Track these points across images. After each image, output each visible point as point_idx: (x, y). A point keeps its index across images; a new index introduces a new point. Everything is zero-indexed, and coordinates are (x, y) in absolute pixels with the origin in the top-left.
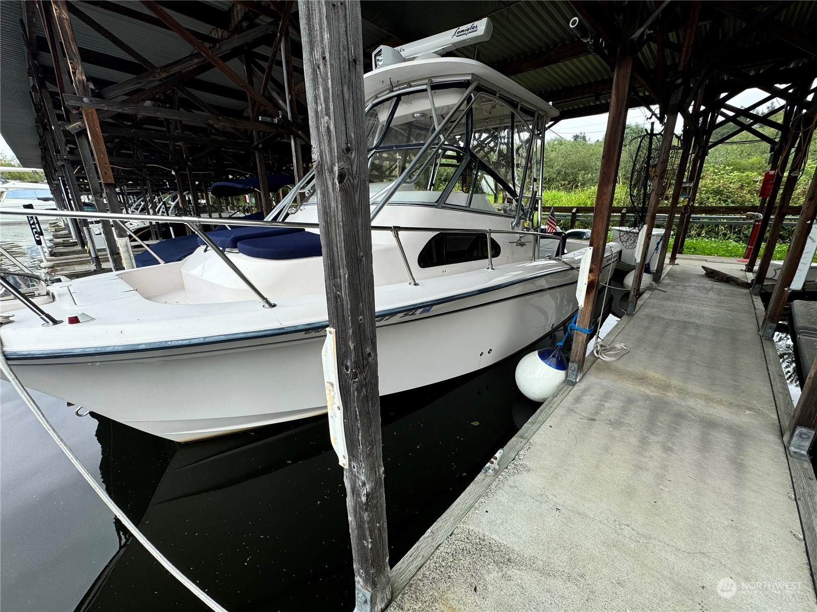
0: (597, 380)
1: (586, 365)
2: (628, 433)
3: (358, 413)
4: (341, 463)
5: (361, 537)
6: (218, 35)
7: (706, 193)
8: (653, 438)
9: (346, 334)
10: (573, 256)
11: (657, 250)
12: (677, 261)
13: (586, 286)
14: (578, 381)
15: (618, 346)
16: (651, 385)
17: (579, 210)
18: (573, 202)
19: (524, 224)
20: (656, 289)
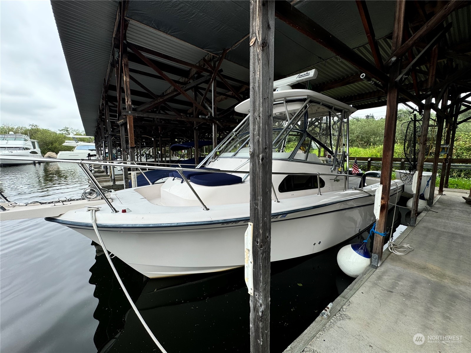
0: (392, 267)
1: (384, 256)
2: (416, 303)
3: (261, 266)
4: (249, 292)
5: (257, 337)
6: (183, 80)
7: (461, 149)
8: (434, 309)
9: (259, 226)
10: (371, 188)
11: (428, 186)
12: (444, 193)
13: (380, 207)
14: (379, 266)
15: (405, 246)
16: (431, 273)
17: (372, 159)
18: (368, 154)
19: (338, 169)
20: (430, 210)
